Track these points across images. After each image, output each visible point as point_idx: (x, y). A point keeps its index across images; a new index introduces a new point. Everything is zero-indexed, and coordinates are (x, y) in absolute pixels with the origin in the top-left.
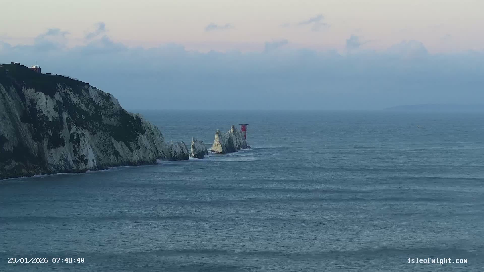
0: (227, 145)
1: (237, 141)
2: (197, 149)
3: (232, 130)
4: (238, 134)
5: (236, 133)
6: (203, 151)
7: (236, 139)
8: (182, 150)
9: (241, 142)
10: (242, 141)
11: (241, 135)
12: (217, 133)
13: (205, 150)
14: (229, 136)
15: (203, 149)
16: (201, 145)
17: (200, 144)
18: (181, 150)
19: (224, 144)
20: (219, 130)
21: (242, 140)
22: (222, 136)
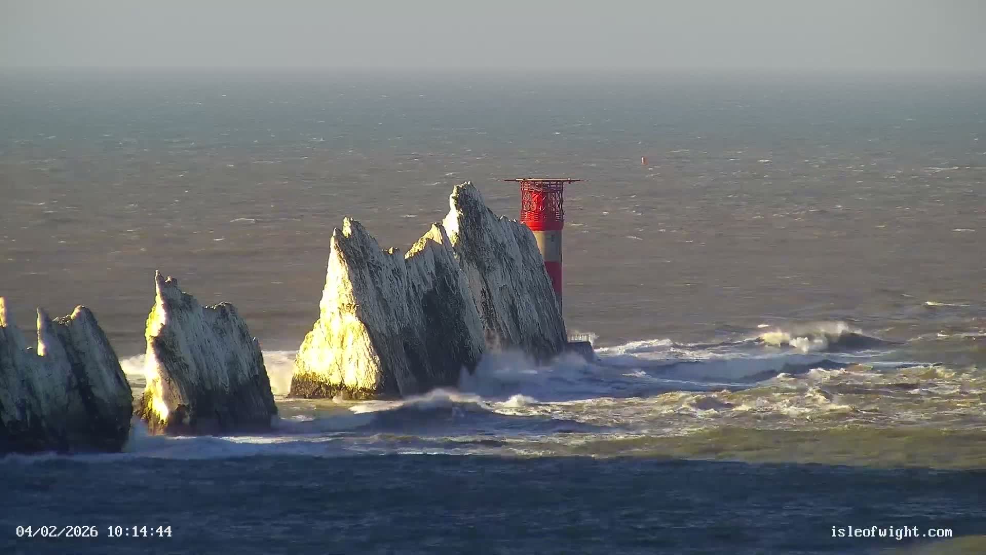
0: (417, 334)
1: (488, 307)
2: (193, 367)
3: (452, 223)
4: (500, 250)
5: (488, 241)
6: (234, 379)
7: (486, 292)
8: (79, 370)
9: (521, 314)
10: (525, 302)
11: (519, 263)
12: (343, 244)
13: (252, 369)
14: (432, 268)
15: (233, 363)
16: (222, 332)
17: (215, 328)
18: (74, 371)
19: (390, 329)
20: (354, 225)
21: (527, 296)
22: (375, 269)
